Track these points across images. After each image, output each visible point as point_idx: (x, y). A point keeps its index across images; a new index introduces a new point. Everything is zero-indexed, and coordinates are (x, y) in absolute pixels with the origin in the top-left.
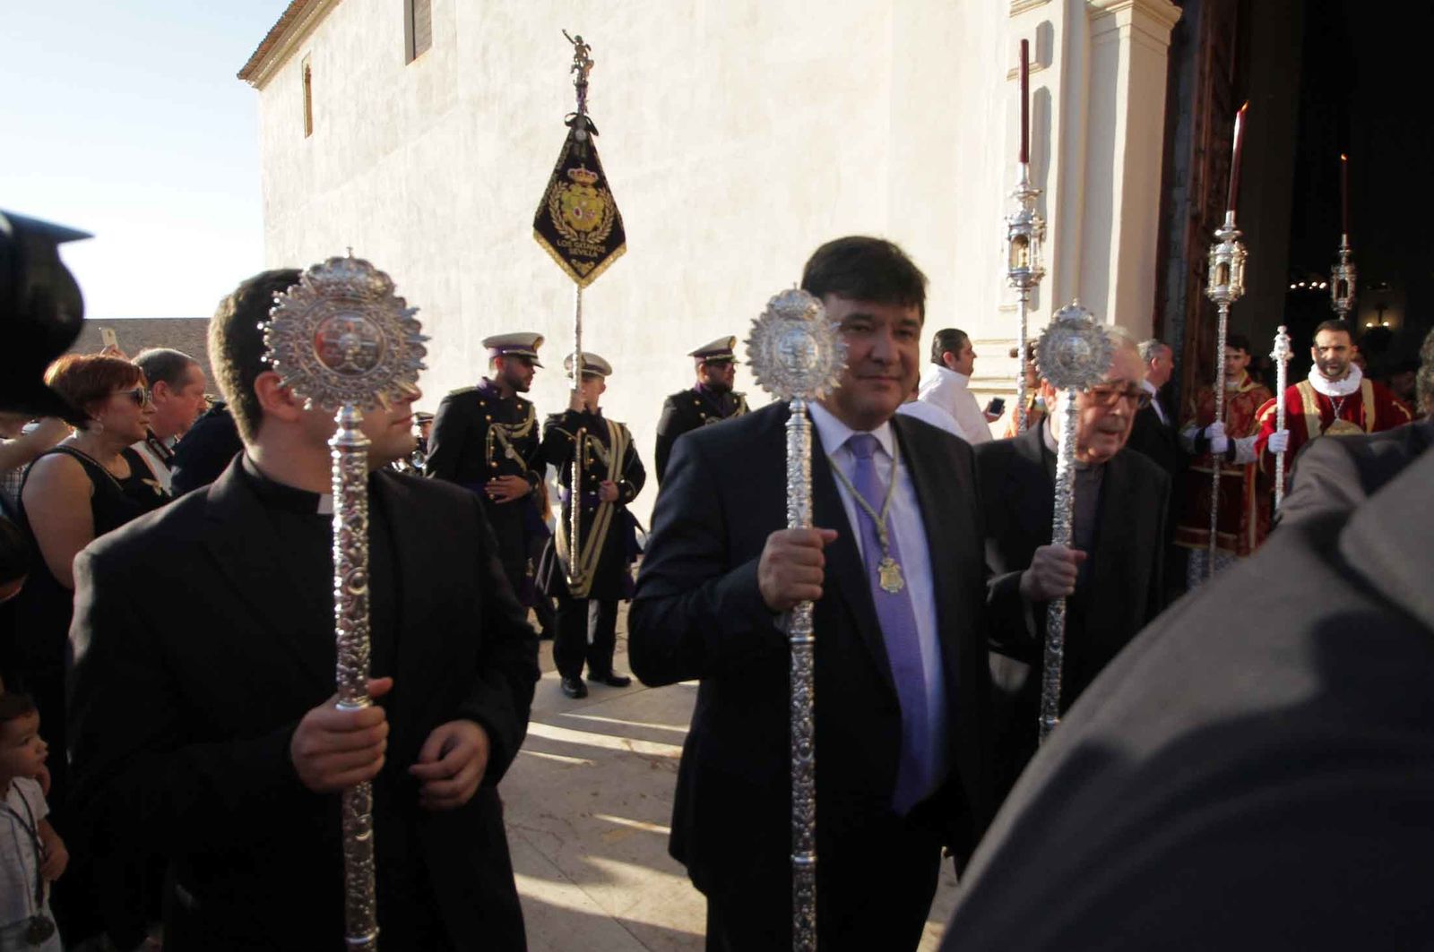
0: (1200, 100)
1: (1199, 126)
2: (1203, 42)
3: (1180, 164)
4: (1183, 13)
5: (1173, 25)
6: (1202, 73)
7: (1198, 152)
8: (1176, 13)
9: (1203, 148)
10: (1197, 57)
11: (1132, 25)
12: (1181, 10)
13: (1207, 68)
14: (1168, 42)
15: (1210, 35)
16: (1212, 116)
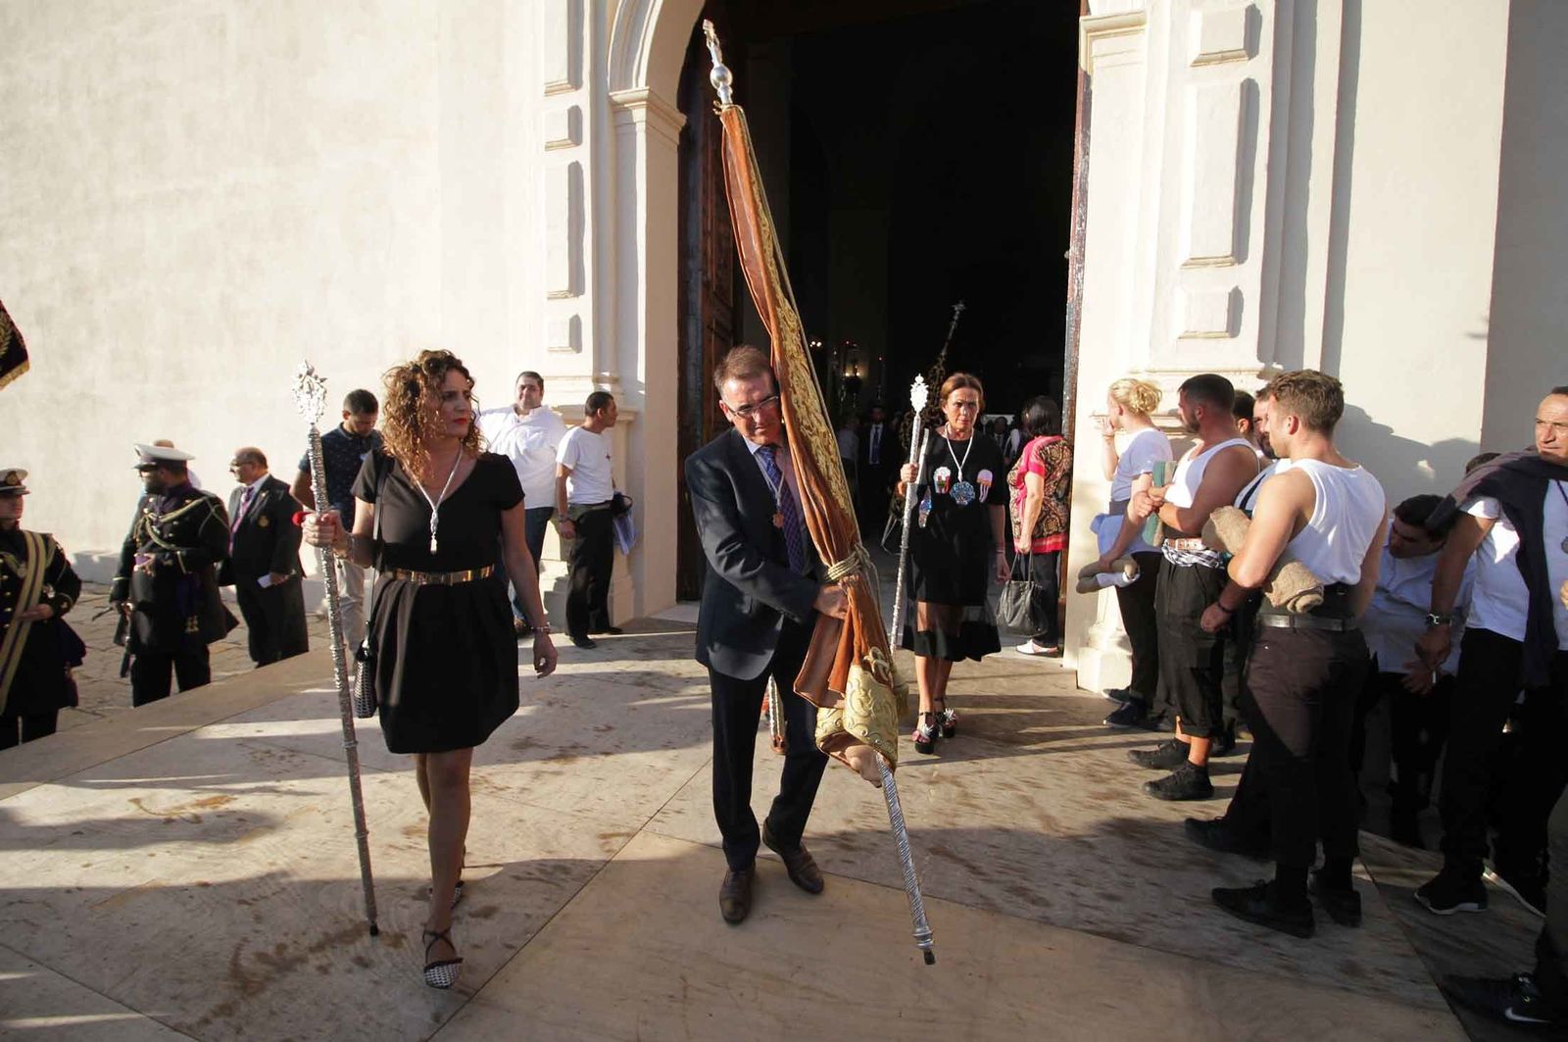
0: (705, 191)
1: (705, 211)
2: (705, 146)
3: (692, 241)
4: (687, 120)
5: (680, 129)
6: (705, 170)
7: (705, 233)
8: (682, 119)
9: (709, 228)
10: (700, 158)
11: (646, 122)
12: (685, 117)
13: (709, 167)
14: (678, 142)
15: (710, 143)
16: (717, 205)
